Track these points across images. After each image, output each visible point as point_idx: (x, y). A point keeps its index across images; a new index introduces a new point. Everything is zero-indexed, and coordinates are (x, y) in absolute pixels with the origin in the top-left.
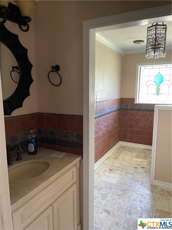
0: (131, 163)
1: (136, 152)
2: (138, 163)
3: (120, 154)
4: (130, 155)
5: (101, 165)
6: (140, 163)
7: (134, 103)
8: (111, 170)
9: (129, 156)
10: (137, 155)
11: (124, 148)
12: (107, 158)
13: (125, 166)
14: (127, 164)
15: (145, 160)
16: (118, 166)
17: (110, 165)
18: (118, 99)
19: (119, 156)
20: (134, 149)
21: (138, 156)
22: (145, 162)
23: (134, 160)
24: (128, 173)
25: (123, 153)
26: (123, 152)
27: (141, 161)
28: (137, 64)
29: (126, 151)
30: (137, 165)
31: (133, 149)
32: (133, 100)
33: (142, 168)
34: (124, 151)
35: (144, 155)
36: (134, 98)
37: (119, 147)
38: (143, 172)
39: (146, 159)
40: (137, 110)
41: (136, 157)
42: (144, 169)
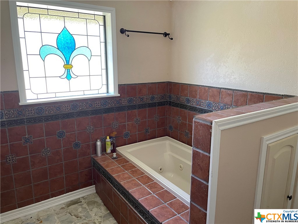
7: (20, 104)
20: (47, 220)
32: (15, 95)
36: (18, 91)
40: (29, 122)
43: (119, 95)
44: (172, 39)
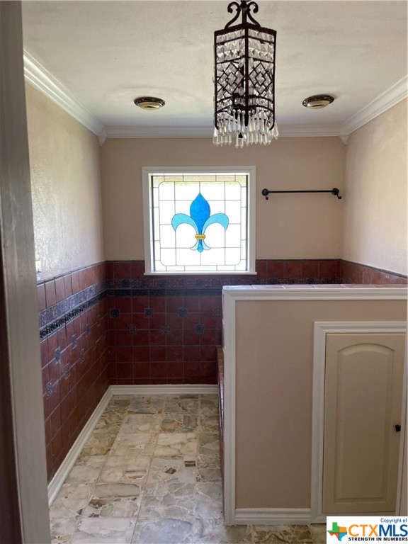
0: (154, 456)
1: (159, 412)
2: (174, 452)
3: (116, 433)
4: (146, 427)
5: (63, 493)
6: (179, 447)
7: (145, 274)
8: (97, 504)
9: (144, 432)
10: (164, 422)
11: (122, 404)
12: (79, 459)
13: (139, 474)
14: (144, 462)
15: (190, 435)
16: (118, 479)
17: (92, 484)
18: (99, 266)
19: (113, 439)
20: (155, 403)
21: (168, 426)
22: (189, 440)
23: (160, 442)
24: (154, 499)
25: (124, 426)
26: (125, 421)
27: (179, 441)
28: (144, 169)
29: (133, 416)
30: (173, 457)
31: (149, 402)
32: (140, 265)
33: (190, 464)
34: (128, 417)
35: (182, 416)
36: (144, 261)
37: (109, 405)
38: (193, 480)
39: (191, 430)
40: (152, 294)
41: (164, 430)
42: (194, 471)
43: (256, 273)
44: (340, 198)
